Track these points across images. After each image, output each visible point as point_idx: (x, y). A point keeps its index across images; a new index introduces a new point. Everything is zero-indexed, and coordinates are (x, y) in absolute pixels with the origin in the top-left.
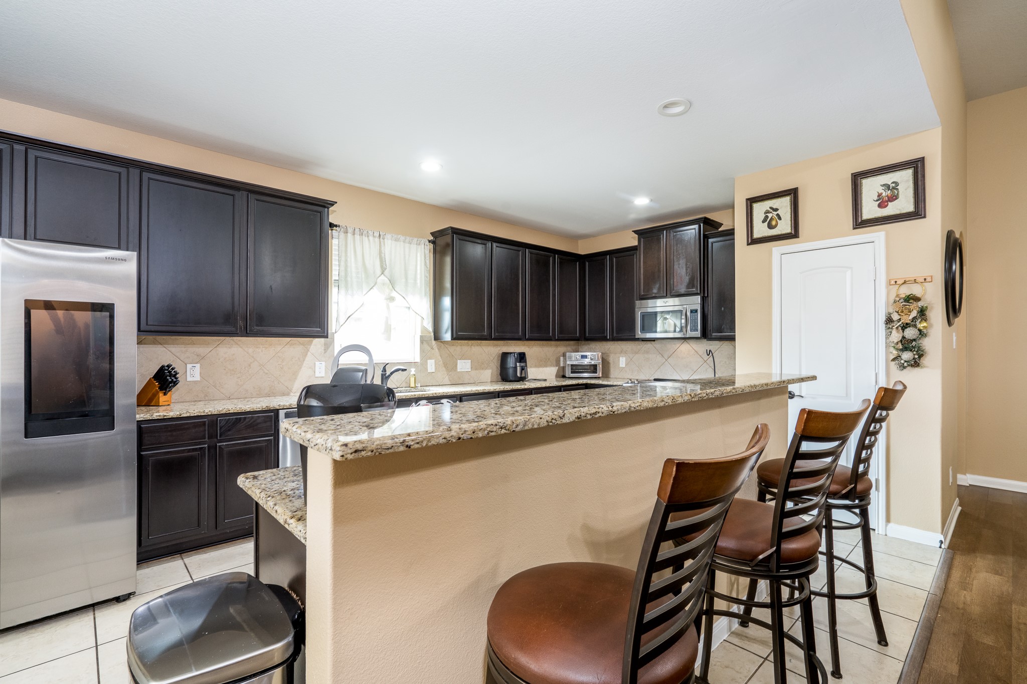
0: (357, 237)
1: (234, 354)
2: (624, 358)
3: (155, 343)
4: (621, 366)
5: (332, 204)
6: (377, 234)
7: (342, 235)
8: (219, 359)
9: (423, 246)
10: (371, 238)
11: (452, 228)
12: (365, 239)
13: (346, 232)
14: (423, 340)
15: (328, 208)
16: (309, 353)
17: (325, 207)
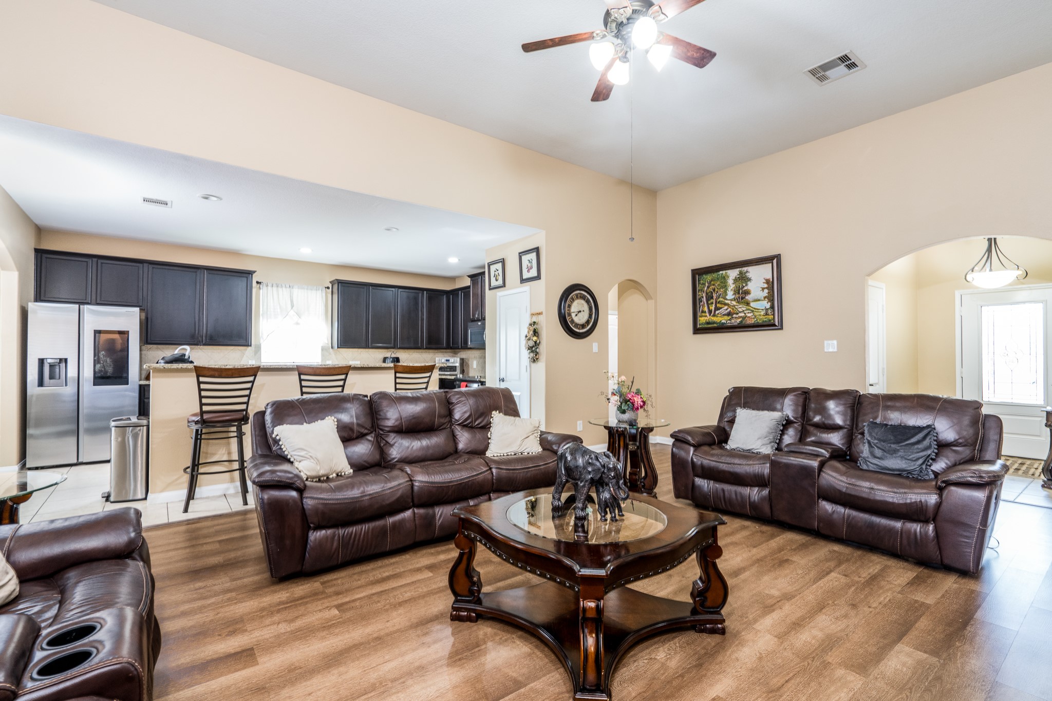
0: (275, 288)
3: (157, 348)
4: (474, 367)
5: (254, 272)
6: (288, 286)
7: (265, 288)
9: (321, 291)
10: (284, 289)
11: (337, 280)
12: (280, 289)
13: (267, 286)
14: (323, 349)
15: (252, 275)
16: (245, 356)
17: (250, 274)
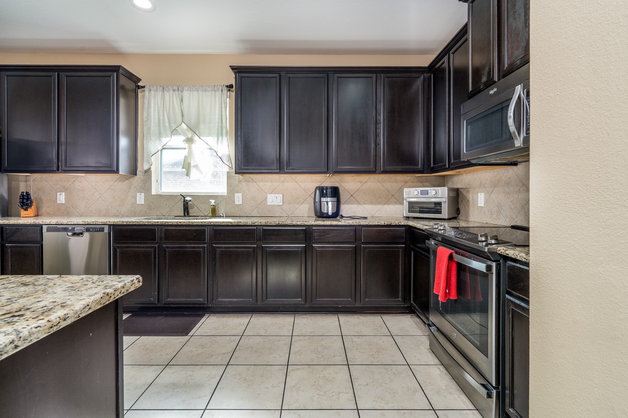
0: (159, 93)
1: (84, 187)
2: (483, 194)
4: (479, 205)
7: (147, 93)
8: (75, 190)
9: (220, 92)
10: (171, 92)
12: (166, 93)
13: (150, 91)
16: (132, 186)
